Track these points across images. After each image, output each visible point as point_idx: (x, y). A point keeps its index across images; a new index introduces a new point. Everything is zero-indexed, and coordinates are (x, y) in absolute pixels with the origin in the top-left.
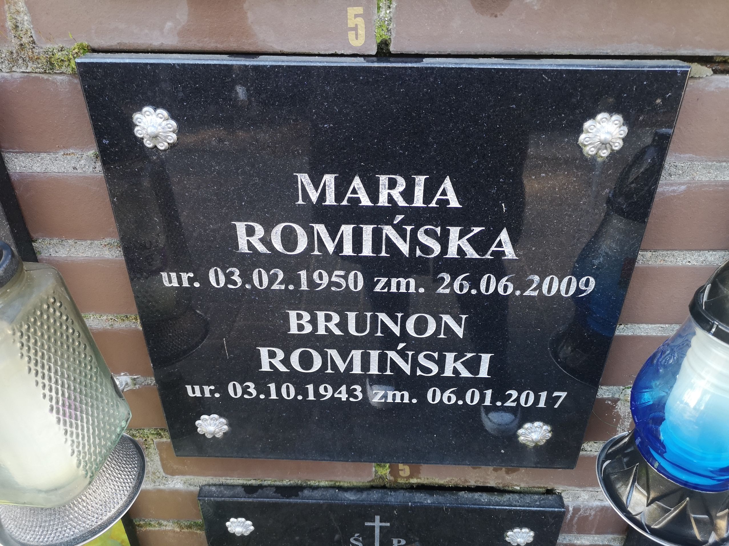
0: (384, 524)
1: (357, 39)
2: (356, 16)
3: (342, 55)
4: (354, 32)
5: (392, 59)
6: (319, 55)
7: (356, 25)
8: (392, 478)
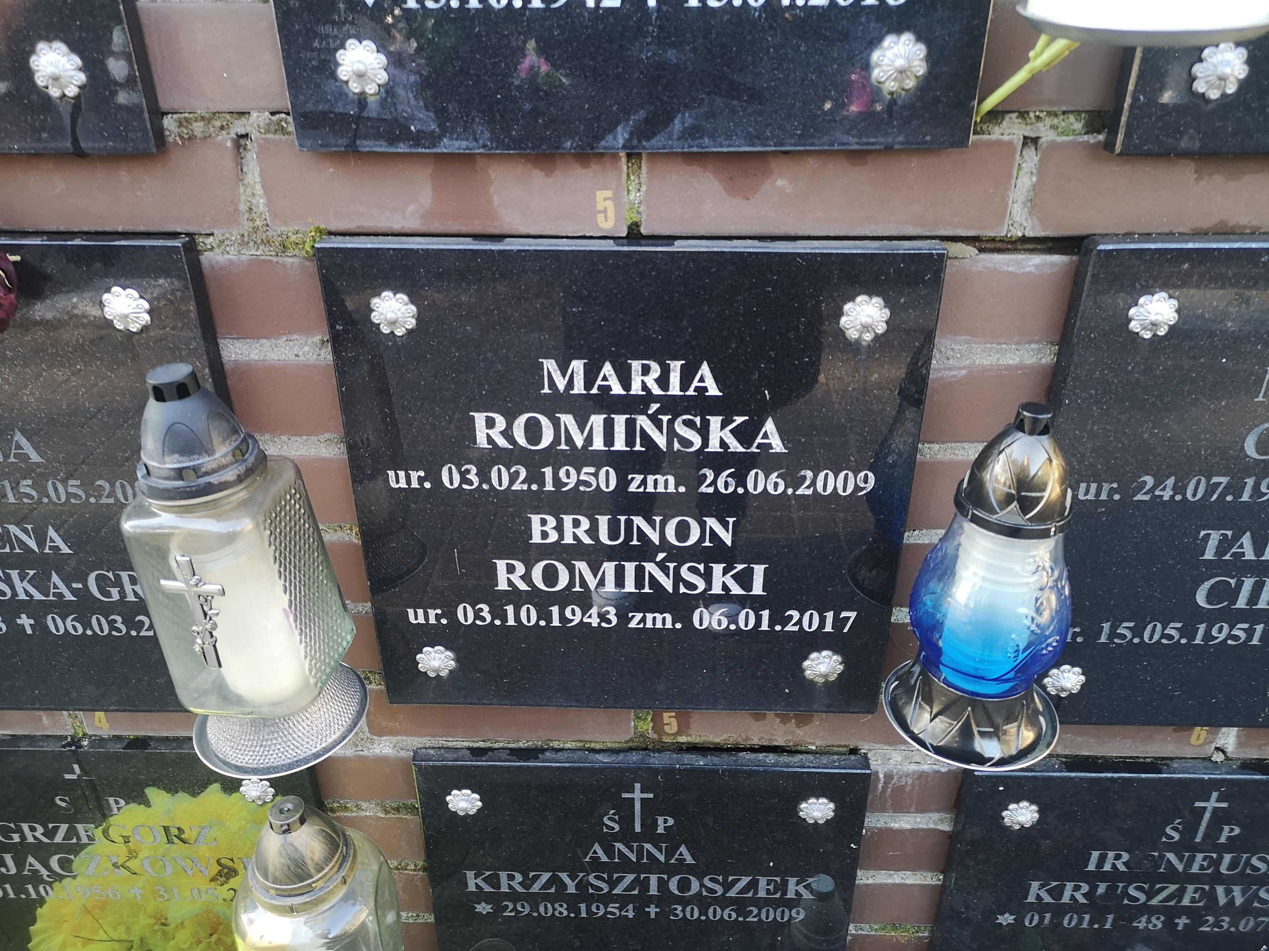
0: (645, 796)
1: (606, 221)
2: (605, 199)
3: (591, 238)
4: (603, 215)
5: (642, 242)
6: (567, 237)
7: (606, 208)
8: (655, 736)
